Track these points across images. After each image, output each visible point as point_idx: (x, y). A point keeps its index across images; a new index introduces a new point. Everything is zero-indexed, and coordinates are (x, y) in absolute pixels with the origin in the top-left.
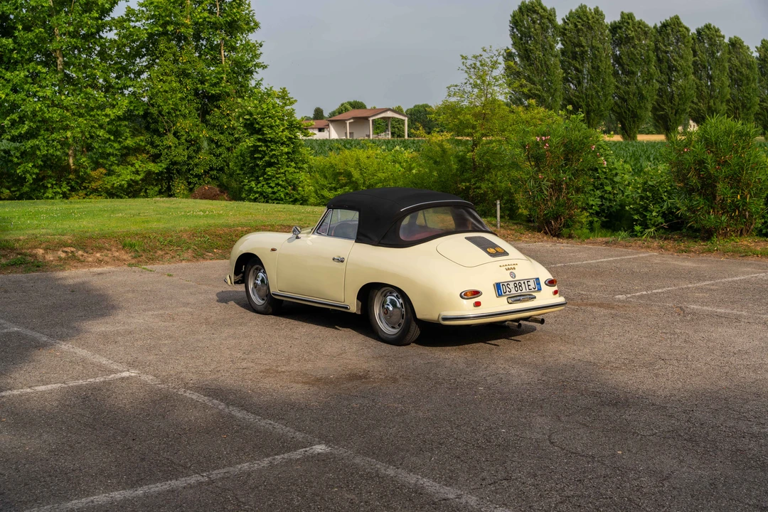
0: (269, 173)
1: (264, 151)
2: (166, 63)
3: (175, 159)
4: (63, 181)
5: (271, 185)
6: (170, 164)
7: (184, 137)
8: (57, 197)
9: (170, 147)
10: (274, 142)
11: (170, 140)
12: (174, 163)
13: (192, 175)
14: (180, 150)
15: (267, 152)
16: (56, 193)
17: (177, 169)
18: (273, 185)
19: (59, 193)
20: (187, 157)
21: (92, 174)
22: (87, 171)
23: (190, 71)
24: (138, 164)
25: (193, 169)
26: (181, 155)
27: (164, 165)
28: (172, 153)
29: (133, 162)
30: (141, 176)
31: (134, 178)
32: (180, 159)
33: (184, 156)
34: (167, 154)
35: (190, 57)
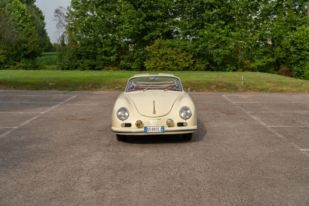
0: (301, 63)
1: (299, 54)
2: (280, 17)
3: (279, 57)
4: (234, 65)
5: (302, 68)
6: (278, 59)
7: (284, 48)
8: (230, 71)
9: (277, 52)
10: (303, 49)
11: (278, 49)
12: (280, 58)
13: (289, 63)
14: (282, 53)
15: (300, 54)
16: (230, 69)
17: (281, 61)
18: (303, 68)
19: (231, 69)
20: (286, 56)
21: (245, 62)
22: (242, 61)
23: (289, 20)
24: (265, 58)
25: (290, 61)
26: (282, 55)
27: (275, 59)
28: (278, 54)
29: (264, 58)
30: (266, 63)
31: (262, 64)
32: (281, 57)
33: (283, 56)
34: (276, 55)
35: (291, 14)
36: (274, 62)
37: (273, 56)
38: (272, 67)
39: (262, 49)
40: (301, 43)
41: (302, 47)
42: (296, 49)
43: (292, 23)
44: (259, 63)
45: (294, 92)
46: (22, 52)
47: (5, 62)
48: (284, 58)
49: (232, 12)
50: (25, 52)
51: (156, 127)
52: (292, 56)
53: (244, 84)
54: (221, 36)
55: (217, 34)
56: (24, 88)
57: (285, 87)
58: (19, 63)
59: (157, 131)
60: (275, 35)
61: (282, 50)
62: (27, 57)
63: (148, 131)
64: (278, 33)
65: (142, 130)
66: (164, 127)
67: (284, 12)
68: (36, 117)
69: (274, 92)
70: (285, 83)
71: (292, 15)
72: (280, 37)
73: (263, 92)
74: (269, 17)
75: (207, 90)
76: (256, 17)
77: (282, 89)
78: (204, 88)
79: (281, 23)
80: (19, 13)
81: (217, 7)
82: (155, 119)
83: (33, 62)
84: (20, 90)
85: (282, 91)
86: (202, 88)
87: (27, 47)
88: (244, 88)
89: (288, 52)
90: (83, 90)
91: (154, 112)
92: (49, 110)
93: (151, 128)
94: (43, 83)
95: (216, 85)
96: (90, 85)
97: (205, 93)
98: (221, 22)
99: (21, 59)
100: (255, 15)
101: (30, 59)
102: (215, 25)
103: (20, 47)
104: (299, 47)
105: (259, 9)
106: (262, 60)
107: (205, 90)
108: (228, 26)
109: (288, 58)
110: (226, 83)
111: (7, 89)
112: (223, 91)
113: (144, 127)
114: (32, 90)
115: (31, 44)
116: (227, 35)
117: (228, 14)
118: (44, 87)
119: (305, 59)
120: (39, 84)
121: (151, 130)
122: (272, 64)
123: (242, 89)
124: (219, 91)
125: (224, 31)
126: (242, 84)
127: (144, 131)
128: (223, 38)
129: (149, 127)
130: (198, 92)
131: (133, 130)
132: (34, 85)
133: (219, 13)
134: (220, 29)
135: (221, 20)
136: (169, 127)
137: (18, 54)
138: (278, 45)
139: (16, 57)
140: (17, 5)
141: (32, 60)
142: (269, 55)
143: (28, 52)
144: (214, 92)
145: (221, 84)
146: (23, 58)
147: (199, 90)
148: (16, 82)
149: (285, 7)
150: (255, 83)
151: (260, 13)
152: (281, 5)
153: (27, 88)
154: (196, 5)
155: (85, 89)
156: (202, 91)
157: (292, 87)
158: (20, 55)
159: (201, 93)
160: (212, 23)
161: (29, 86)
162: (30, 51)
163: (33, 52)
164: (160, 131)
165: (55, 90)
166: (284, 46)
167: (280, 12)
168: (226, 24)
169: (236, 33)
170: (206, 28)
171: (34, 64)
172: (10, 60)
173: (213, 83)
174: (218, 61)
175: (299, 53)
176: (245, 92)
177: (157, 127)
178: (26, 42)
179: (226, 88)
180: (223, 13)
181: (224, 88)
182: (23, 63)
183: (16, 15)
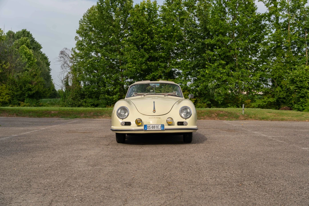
0: (301, 101)
2: (279, 58)
3: (280, 96)
6: (278, 99)
7: (284, 88)
9: (277, 91)
10: (303, 87)
11: (278, 89)
12: (280, 98)
13: (289, 103)
14: (282, 93)
15: (300, 92)
17: (281, 101)
18: (303, 106)
20: (286, 96)
21: (245, 101)
22: (243, 100)
23: (288, 61)
24: (266, 98)
25: (290, 101)
26: (282, 95)
27: (275, 99)
28: (278, 94)
29: (264, 98)
30: (266, 103)
31: (262, 104)
32: (282, 96)
33: (284, 95)
34: (277, 94)
35: (289, 55)
36: (274, 102)
37: (273, 96)
38: (273, 107)
39: (262, 89)
40: (301, 81)
41: (302, 85)
42: (296, 87)
43: (291, 64)
44: (259, 102)
45: (295, 121)
46: (26, 92)
47: (9, 102)
48: (284, 98)
49: (232, 52)
50: (30, 92)
51: (155, 126)
52: (293, 96)
53: (245, 113)
54: (222, 75)
55: (218, 74)
56: (27, 115)
57: (286, 117)
58: (22, 103)
59: (157, 129)
60: (275, 75)
61: (282, 90)
62: (31, 97)
63: (147, 129)
64: (277, 73)
65: (142, 128)
66: (164, 125)
67: (283, 54)
68: (36, 131)
69: (275, 121)
70: (286, 114)
71: (291, 57)
72: (280, 77)
73: (264, 120)
74: (269, 58)
75: (208, 118)
76: (257, 58)
77: (283, 118)
78: (205, 116)
79: (280, 64)
80: (26, 58)
81: (218, 48)
82: (154, 118)
83: (37, 102)
84: (22, 117)
85: (282, 120)
86: (203, 116)
87: (32, 88)
88: (245, 117)
89: (288, 92)
90: (84, 118)
91: (154, 111)
92: (49, 127)
93: (151, 126)
94: (45, 111)
95: (217, 113)
96: (92, 114)
97: (206, 120)
98: (222, 62)
99: (25, 99)
100: (255, 57)
101: (34, 99)
102: (216, 64)
103: (25, 87)
104: (299, 85)
105: (259, 51)
106: (263, 100)
107: (206, 118)
108: (229, 66)
109: (288, 98)
110: (227, 111)
111: (10, 116)
112: (224, 118)
113: (144, 126)
114: (34, 117)
115: (36, 84)
116: (228, 75)
117: (229, 54)
118: (47, 115)
119: (305, 97)
120: (41, 112)
121: (151, 128)
122: (272, 103)
123: (243, 117)
124: (220, 119)
125: (224, 71)
126: (243, 113)
127: (144, 129)
128: (224, 77)
129: (149, 126)
130: (199, 119)
131: (133, 129)
132: (37, 113)
133: (220, 53)
134: (221, 69)
135: (222, 60)
136: (169, 125)
137: (23, 94)
138: (278, 85)
139: (20, 97)
140: (24, 51)
141: (36, 100)
142: (270, 95)
143: (32, 92)
144: (215, 119)
145: (221, 112)
146: (27, 98)
147: (200, 118)
148: (19, 110)
149: (284, 49)
150: (256, 113)
151: (260, 55)
152: (279, 46)
153: (30, 115)
154: (197, 45)
155: (86, 117)
156: (203, 119)
157: (293, 116)
158: (24, 95)
159: (202, 120)
160: (213, 63)
161: (31, 114)
162: (34, 92)
163: (37, 92)
164: (160, 129)
165: (57, 117)
166: (284, 86)
167: (279, 53)
168: (227, 64)
169: (237, 73)
170: (207, 68)
171: (38, 104)
172: (14, 100)
173: (214, 111)
174: (219, 100)
175: (299, 90)
176: (246, 120)
177: (157, 125)
178: (31, 83)
179: (226, 116)
180: (224, 54)
181: (225, 116)
182: (27, 103)
183: (23, 59)
